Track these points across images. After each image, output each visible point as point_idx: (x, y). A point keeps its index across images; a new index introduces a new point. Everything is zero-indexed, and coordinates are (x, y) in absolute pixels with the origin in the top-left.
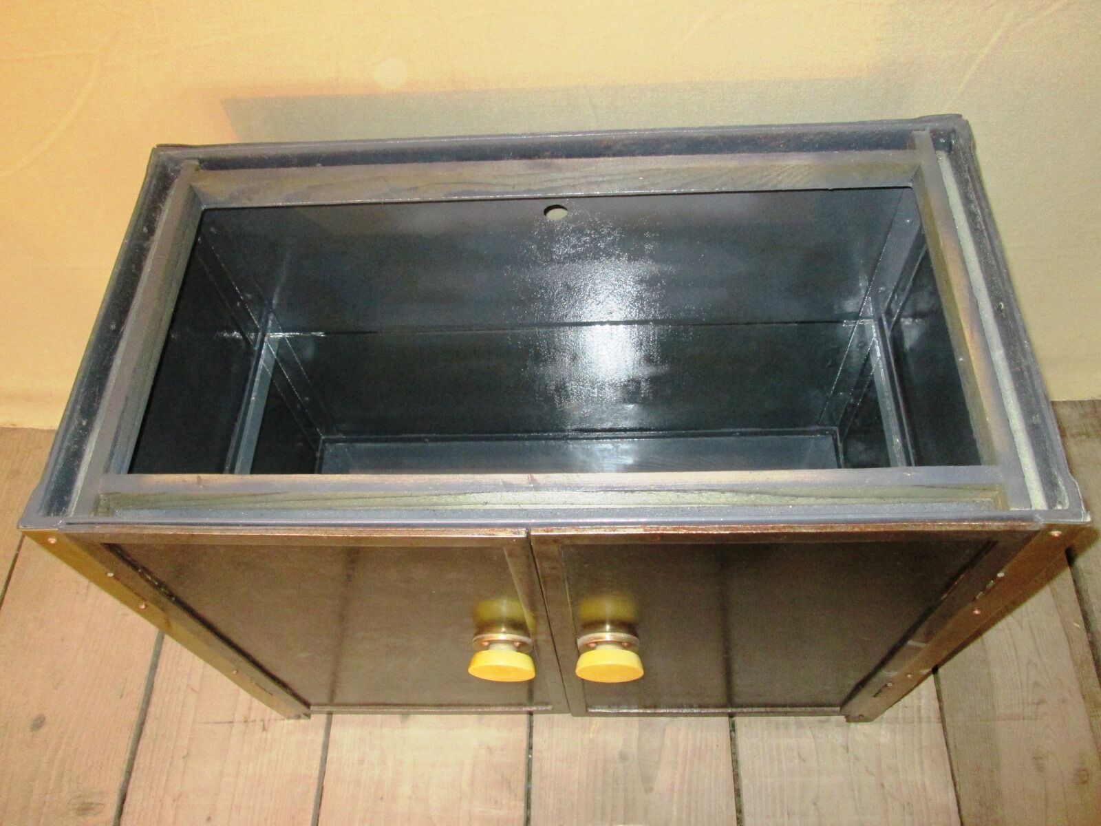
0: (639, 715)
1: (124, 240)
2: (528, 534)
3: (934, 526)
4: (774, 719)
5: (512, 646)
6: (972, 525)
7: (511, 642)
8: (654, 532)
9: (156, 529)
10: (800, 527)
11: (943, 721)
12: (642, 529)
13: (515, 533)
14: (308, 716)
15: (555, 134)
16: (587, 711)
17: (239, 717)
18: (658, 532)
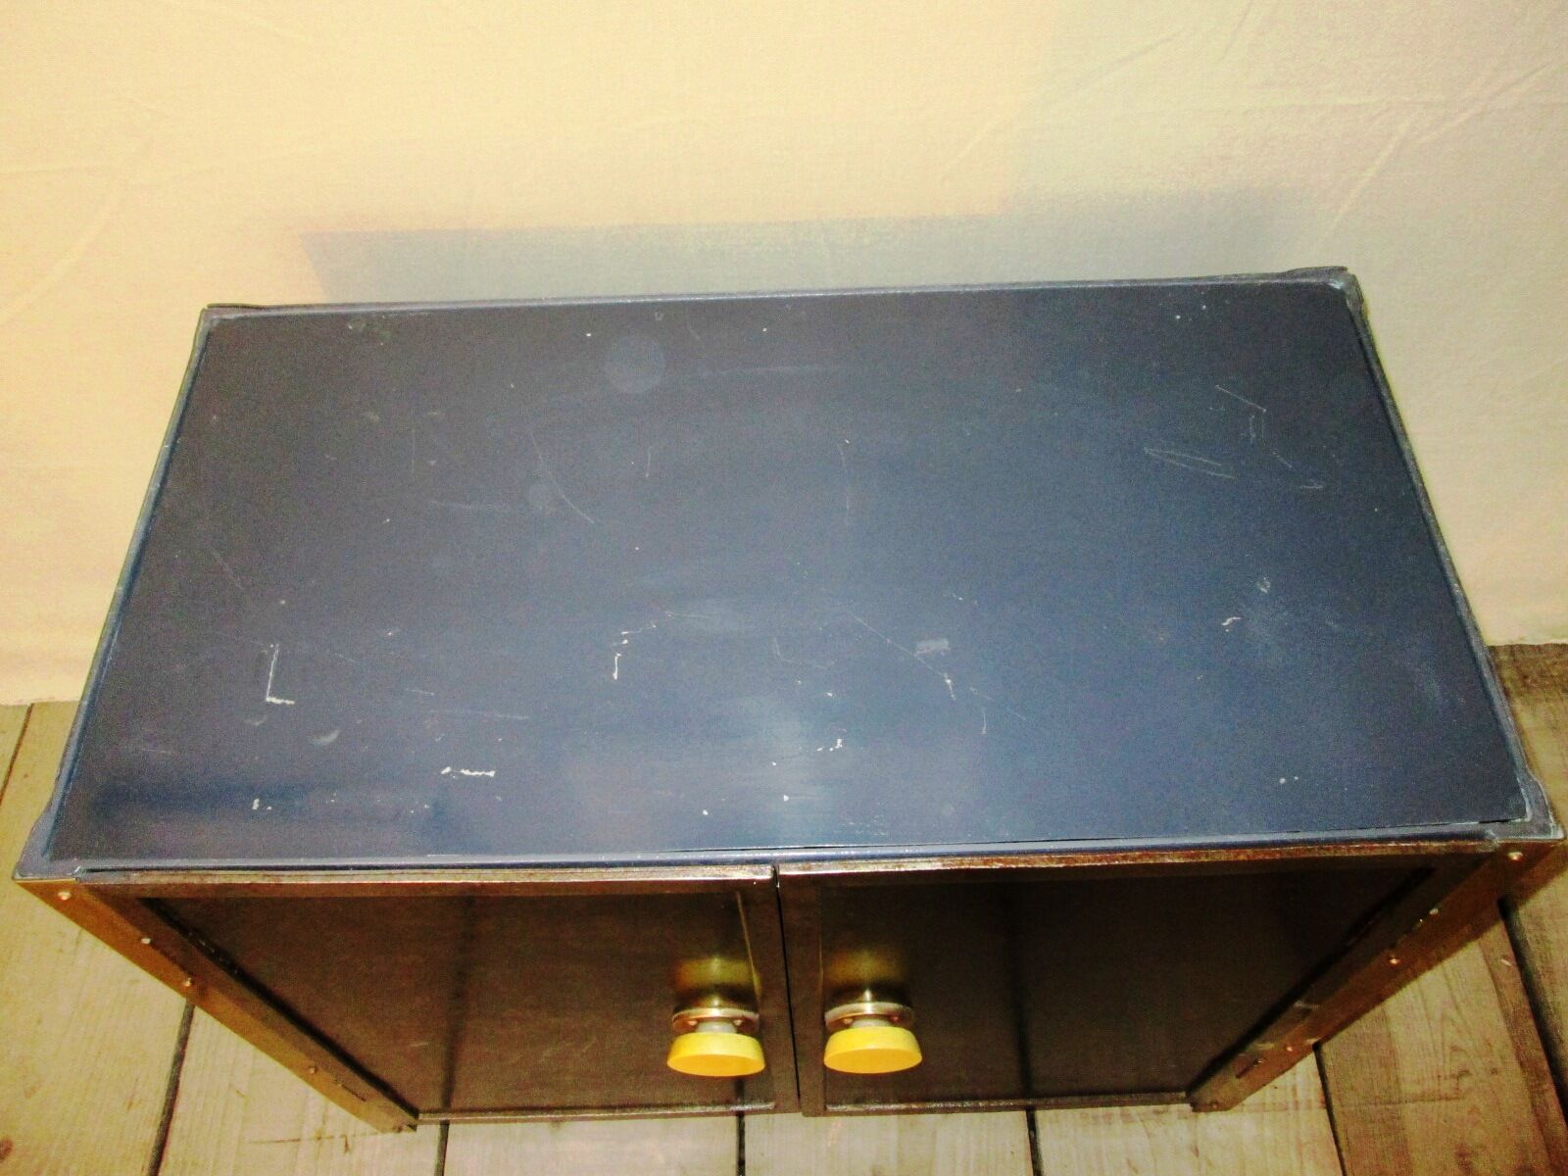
0: (898, 1112)
1: (163, 444)
2: (775, 873)
3: (1349, 850)
4: (1089, 1111)
5: (730, 1025)
6: (1402, 848)
7: (730, 1020)
8: (957, 867)
9: (225, 876)
10: (1163, 856)
11: (1328, 1104)
12: (939, 864)
13: (756, 873)
14: (413, 1127)
15: (785, 292)
16: (825, 1108)
17: (308, 1132)
18: (963, 867)
